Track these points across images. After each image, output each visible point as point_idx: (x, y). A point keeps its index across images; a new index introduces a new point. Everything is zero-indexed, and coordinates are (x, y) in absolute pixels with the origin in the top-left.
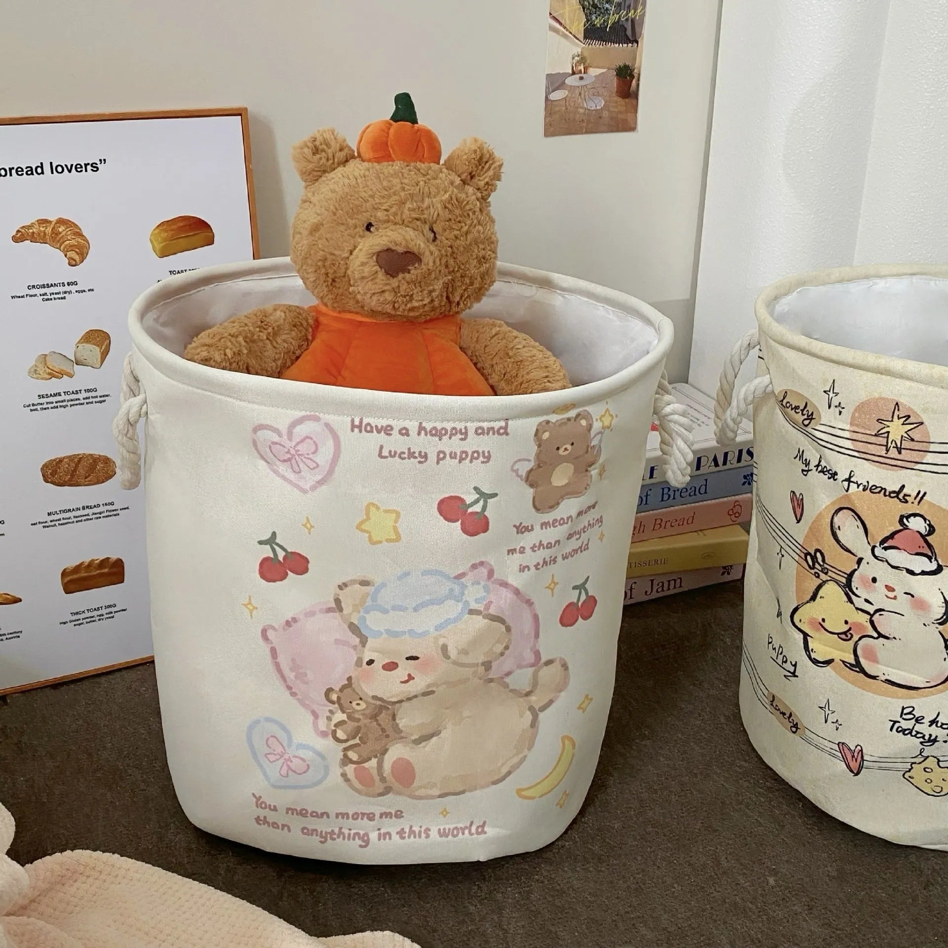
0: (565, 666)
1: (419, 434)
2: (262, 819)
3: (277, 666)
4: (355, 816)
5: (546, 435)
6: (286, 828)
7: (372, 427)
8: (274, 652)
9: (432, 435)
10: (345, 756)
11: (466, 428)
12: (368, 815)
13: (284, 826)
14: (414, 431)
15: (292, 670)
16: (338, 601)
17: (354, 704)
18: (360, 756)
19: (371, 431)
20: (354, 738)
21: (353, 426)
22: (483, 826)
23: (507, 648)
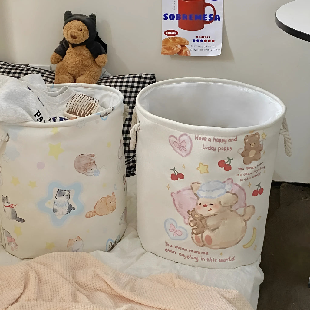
0: (254, 207)
1: (214, 141)
2: (167, 249)
3: (175, 204)
4: (195, 252)
5: (247, 141)
6: (175, 253)
7: (201, 138)
8: (174, 200)
9: (217, 141)
10: (193, 231)
11: (226, 139)
12: (198, 252)
13: (174, 252)
14: (212, 140)
15: (178, 205)
16: (192, 187)
17: (195, 216)
18: (196, 232)
19: (201, 140)
20: (195, 226)
21: (196, 138)
22: (234, 258)
23: (237, 202)
